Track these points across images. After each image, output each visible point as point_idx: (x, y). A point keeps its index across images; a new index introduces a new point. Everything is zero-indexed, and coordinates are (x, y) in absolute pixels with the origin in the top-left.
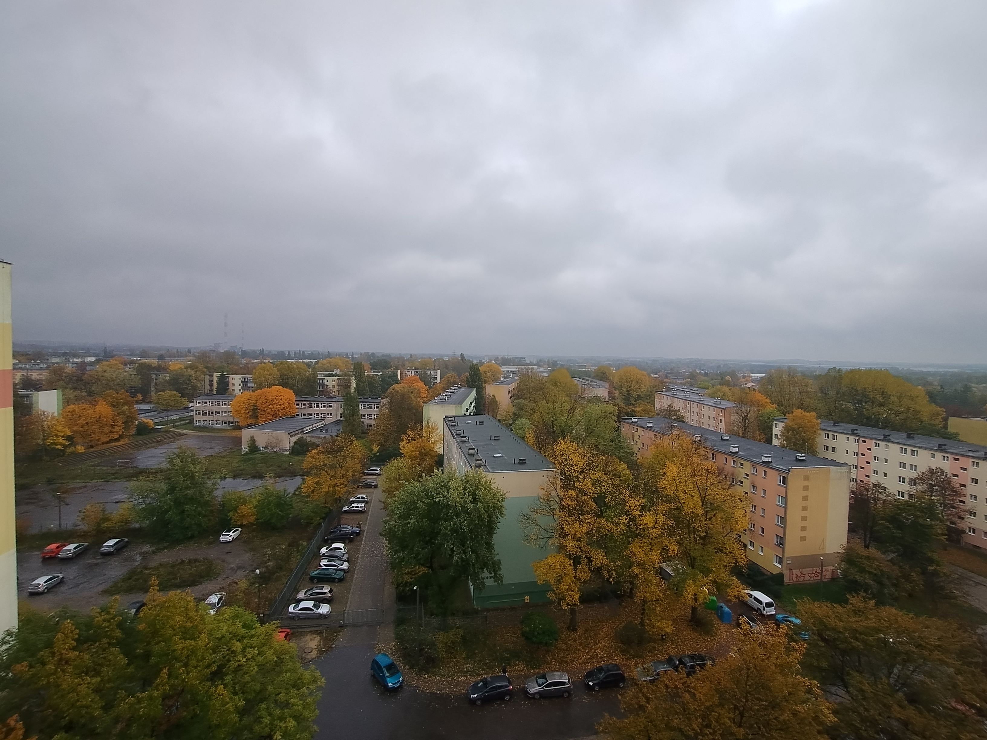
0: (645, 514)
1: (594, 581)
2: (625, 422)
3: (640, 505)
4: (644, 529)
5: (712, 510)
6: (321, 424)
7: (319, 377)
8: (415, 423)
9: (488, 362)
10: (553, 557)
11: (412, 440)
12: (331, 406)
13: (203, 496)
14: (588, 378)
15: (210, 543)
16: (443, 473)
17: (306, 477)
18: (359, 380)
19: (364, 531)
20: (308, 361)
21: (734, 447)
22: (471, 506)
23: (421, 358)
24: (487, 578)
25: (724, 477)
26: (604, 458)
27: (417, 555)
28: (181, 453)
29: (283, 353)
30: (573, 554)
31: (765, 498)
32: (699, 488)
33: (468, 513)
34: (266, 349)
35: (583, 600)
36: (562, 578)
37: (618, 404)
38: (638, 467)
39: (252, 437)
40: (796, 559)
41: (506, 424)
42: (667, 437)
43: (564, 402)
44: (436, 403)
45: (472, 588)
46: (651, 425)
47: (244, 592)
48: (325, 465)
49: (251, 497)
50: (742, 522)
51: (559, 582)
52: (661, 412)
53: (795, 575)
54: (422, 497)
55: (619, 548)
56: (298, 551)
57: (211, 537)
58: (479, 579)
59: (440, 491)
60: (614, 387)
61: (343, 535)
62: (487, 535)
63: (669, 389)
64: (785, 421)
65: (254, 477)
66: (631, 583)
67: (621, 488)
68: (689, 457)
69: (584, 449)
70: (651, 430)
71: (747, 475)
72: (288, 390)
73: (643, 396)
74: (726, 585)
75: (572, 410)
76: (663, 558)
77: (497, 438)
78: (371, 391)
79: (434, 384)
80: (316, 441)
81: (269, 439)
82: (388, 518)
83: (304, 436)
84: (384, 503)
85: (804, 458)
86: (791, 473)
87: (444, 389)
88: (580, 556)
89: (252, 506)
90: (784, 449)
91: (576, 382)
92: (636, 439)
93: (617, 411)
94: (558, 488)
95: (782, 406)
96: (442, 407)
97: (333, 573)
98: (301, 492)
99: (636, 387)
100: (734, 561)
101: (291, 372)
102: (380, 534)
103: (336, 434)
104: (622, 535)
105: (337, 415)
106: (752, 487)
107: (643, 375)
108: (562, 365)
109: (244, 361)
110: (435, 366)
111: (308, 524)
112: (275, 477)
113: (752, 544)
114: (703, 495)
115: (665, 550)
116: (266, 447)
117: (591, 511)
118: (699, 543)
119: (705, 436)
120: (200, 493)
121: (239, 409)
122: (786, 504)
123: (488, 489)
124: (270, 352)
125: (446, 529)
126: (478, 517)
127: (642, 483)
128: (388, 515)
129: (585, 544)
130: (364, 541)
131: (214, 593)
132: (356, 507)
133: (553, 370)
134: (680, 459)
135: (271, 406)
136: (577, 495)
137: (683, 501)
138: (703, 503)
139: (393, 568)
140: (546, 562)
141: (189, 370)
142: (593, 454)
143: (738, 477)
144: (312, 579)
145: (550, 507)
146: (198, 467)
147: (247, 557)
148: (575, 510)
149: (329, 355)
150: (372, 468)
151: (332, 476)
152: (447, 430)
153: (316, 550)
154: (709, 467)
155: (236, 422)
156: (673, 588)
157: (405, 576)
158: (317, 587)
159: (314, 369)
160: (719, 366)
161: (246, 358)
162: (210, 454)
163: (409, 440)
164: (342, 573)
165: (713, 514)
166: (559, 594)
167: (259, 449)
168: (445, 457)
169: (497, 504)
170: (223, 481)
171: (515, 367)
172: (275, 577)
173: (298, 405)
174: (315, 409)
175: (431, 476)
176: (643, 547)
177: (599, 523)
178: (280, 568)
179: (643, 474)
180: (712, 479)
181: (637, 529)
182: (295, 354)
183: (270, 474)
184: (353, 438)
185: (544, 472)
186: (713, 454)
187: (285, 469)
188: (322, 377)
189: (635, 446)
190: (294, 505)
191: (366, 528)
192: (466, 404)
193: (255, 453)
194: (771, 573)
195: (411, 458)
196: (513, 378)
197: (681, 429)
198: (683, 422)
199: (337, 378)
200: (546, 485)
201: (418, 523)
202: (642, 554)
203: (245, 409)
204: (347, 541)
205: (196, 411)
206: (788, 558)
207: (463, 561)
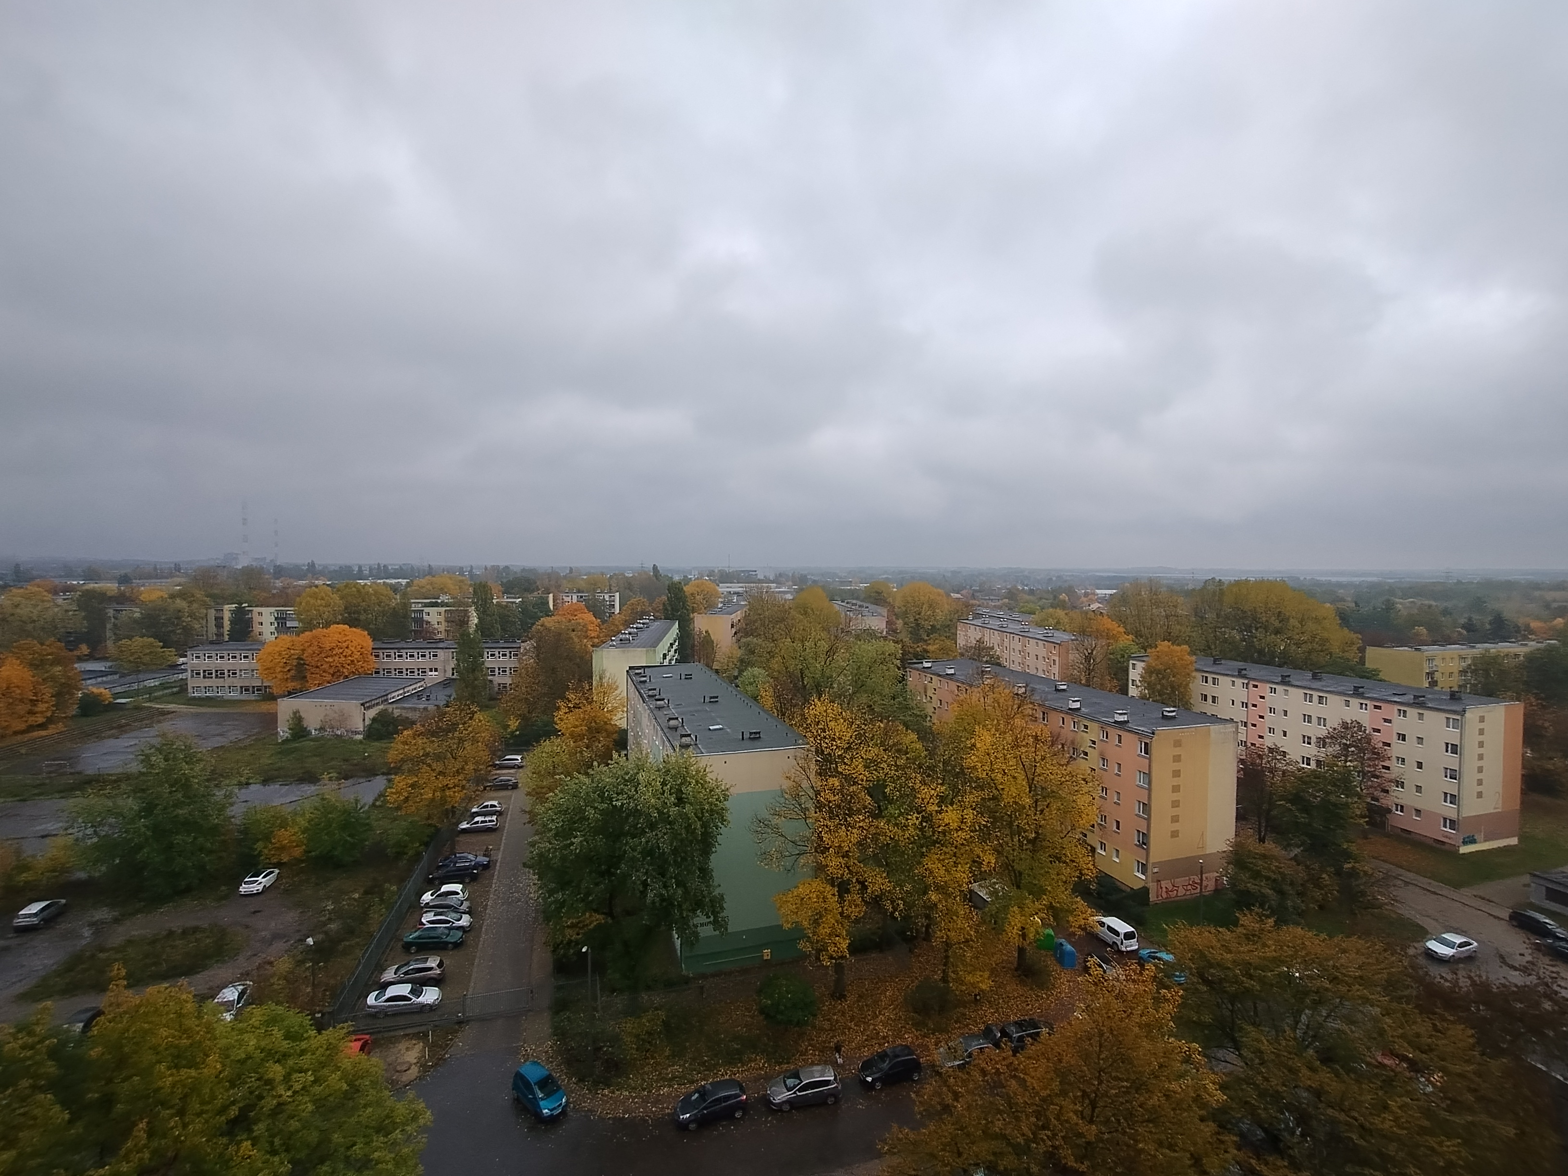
0: (945, 809)
1: (870, 918)
2: (912, 668)
3: (937, 795)
4: (944, 833)
5: (1044, 797)
6: (419, 687)
7: (414, 607)
8: (580, 680)
9: (698, 578)
10: (807, 885)
11: (574, 707)
12: (436, 656)
13: (206, 817)
14: (854, 602)
15: (222, 898)
16: (627, 759)
17: (393, 777)
18: (483, 613)
20: (393, 581)
21: (1074, 701)
22: (674, 811)
23: (588, 574)
24: (702, 925)
25: (1060, 747)
26: (882, 725)
27: (588, 894)
28: (166, 745)
29: (349, 568)
30: (837, 878)
31: (1119, 775)
32: (1024, 766)
33: (670, 823)
34: (320, 561)
35: (854, 949)
36: (821, 917)
37: (901, 641)
38: (934, 737)
39: (296, 712)
40: (1164, 865)
41: (728, 677)
42: (976, 690)
43: (819, 640)
44: (614, 646)
45: (678, 943)
46: (952, 671)
47: (285, 978)
48: (427, 755)
49: (296, 814)
50: (1088, 815)
51: (816, 923)
52: (967, 651)
53: (1164, 890)
54: (594, 800)
55: (908, 864)
56: (382, 900)
57: (223, 888)
58: (689, 927)
59: (623, 789)
60: (896, 615)
61: (460, 869)
62: (701, 855)
63: (977, 616)
64: (1146, 659)
65: (301, 780)
66: (928, 917)
67: (908, 771)
68: (1009, 718)
69: (852, 712)
70: (951, 679)
71: (1094, 742)
72: (359, 630)
73: (938, 627)
74: (1067, 911)
75: (831, 652)
76: (975, 875)
77: (714, 700)
78: (504, 630)
79: (610, 616)
80: (410, 715)
81: (326, 715)
82: (537, 838)
83: (390, 708)
84: (530, 812)
85: (1174, 714)
86: (1155, 737)
87: (627, 624)
88: (848, 880)
89: (296, 829)
90: (1146, 702)
91: (837, 607)
92: (930, 693)
93: (900, 652)
94: (812, 776)
95: (1141, 637)
96: (624, 652)
97: (443, 934)
98: (385, 802)
99: (929, 613)
100: (1077, 873)
101: (364, 600)
102: (524, 864)
103: (445, 702)
104: (911, 843)
105: (445, 671)
106: (1101, 760)
107: (939, 595)
108: (814, 581)
109: (279, 584)
110: (610, 586)
111: (399, 855)
112: (338, 779)
113: (1103, 845)
114: (1030, 776)
115: (977, 862)
116: (322, 729)
117: (864, 808)
118: (1026, 850)
119: (1031, 685)
120: (202, 812)
121: (272, 665)
122: (1150, 783)
123: (701, 782)
124: (325, 567)
125: (634, 850)
126: (686, 828)
127: (940, 761)
128: (537, 833)
129: (856, 861)
130: (496, 877)
131: (230, 983)
132: (482, 822)
133: (801, 590)
134: (995, 723)
135: (330, 659)
136: (842, 786)
137: (1001, 787)
138: (1030, 787)
139: (547, 919)
140: (795, 894)
141: (178, 601)
142: (866, 720)
143: (1080, 747)
144: (407, 946)
145: (800, 805)
146: (198, 767)
147: (291, 916)
148: (840, 808)
149: (431, 571)
150: (507, 757)
151: (440, 773)
152: (632, 689)
153: (413, 898)
154: (1039, 734)
155: (266, 687)
156: (991, 921)
157: (568, 932)
158: (417, 960)
159: (404, 595)
160: (1051, 579)
161: (282, 579)
162: (220, 745)
163: (569, 708)
164: (460, 934)
165: (1046, 803)
166: (818, 941)
167: (310, 733)
168: (631, 734)
169: (716, 805)
170: (243, 791)
171: (741, 585)
172: (341, 947)
173: (377, 656)
174: (407, 662)
175: (608, 765)
176: (943, 860)
177: (877, 827)
178: (351, 932)
179: (941, 747)
180: (1043, 750)
181: (934, 833)
182: (371, 570)
183: (329, 773)
184: (474, 708)
185: (790, 751)
186: (1044, 713)
187: (356, 765)
188: (419, 607)
189: (929, 704)
190: (375, 824)
191: (500, 857)
192: (663, 647)
193: (301, 739)
194: (1132, 889)
195: (574, 736)
196: (737, 604)
197: (996, 676)
198: (999, 665)
199: (444, 609)
200: (793, 771)
201: (587, 842)
202: (942, 872)
203: (281, 664)
204: (467, 880)
205: (192, 671)
206: (1155, 865)
207: (663, 900)
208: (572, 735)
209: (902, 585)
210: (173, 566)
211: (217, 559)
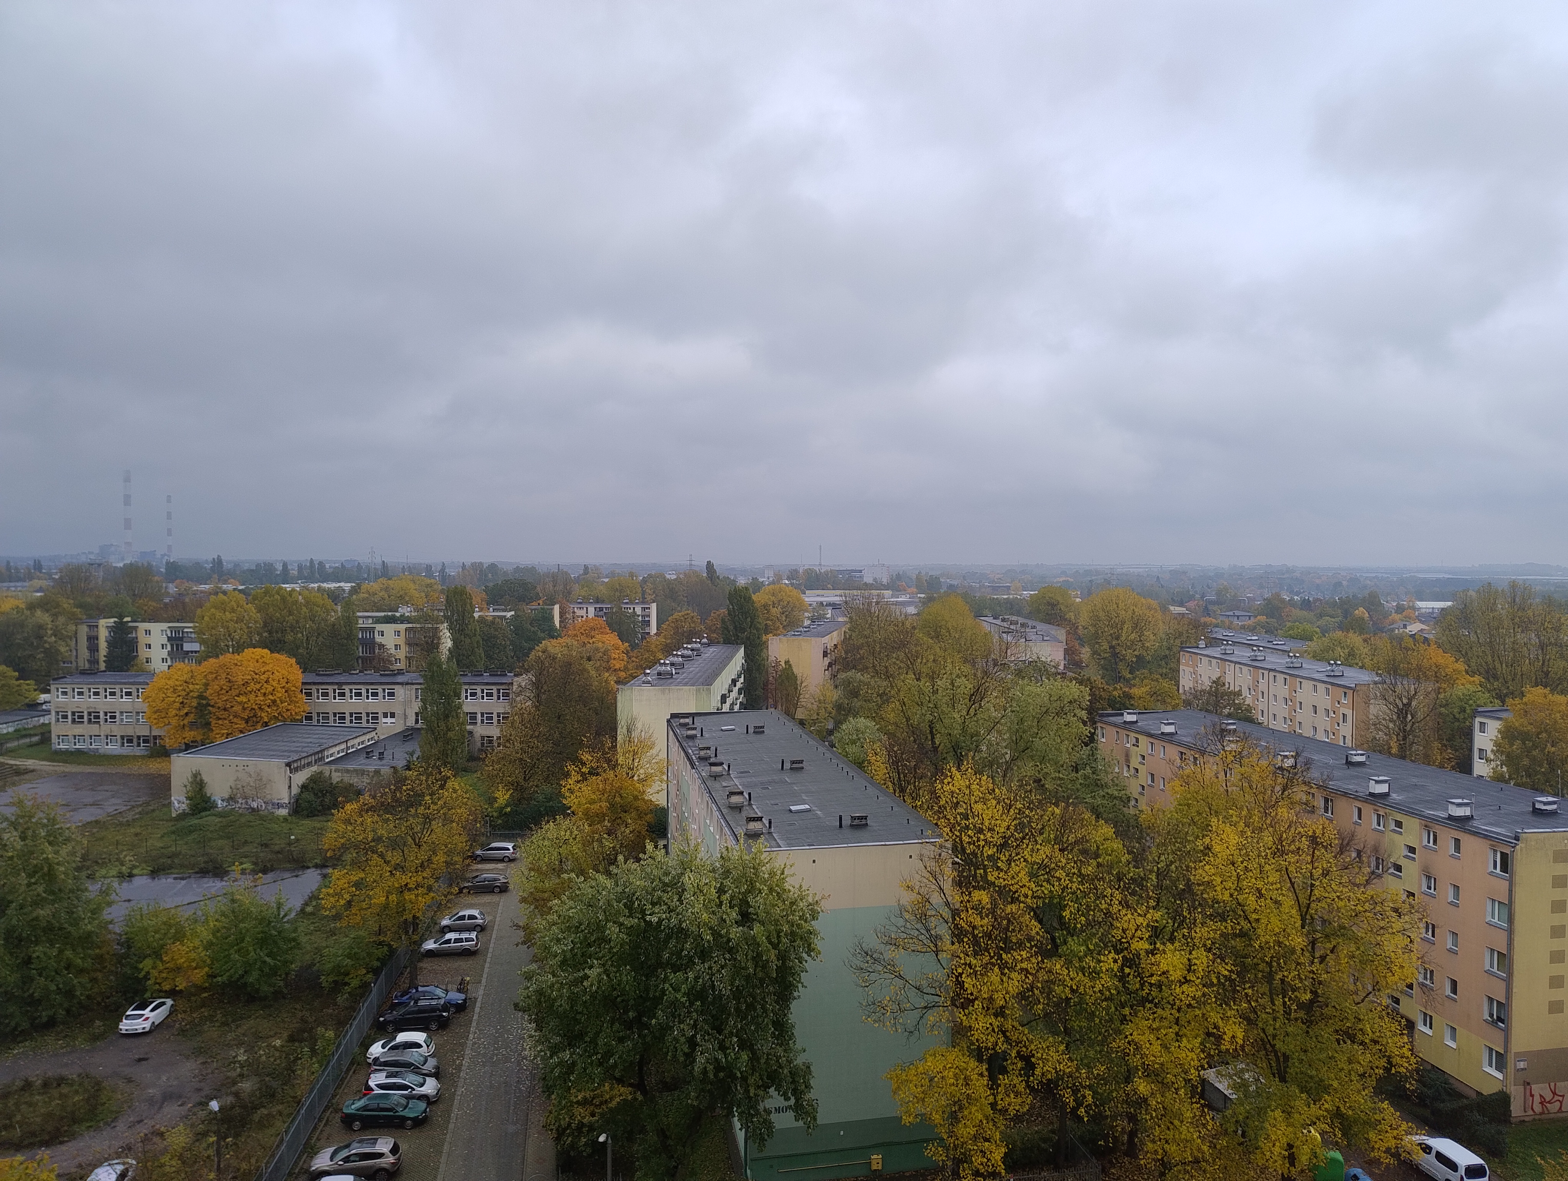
0: (1162, 947)
1: (1039, 1115)
2: (1106, 723)
3: (1148, 925)
4: (1159, 986)
5: (1327, 936)
6: (366, 740)
7: (361, 623)
8: (598, 734)
9: (773, 583)
10: (939, 1057)
11: (590, 773)
12: (391, 694)
13: (76, 922)
14: (1014, 618)
15: (95, 1038)
16: (667, 853)
17: (330, 870)
18: (459, 631)
19: (476, 999)
20: (332, 585)
21: (1377, 782)
22: (736, 932)
23: (612, 575)
24: (778, 1110)
25: (1354, 855)
26: (1057, 811)
27: (608, 1054)
28: (23, 817)
29: (269, 567)
30: (987, 1049)
31: (1456, 905)
32: (1292, 884)
33: (730, 950)
34: (229, 557)
35: (1012, 1162)
36: (961, 1108)
37: (1089, 679)
38: (1141, 832)
39: (196, 775)
40: (1536, 1057)
41: (819, 732)
42: (1211, 760)
43: (958, 676)
44: (648, 682)
45: (741, 1136)
46: (1170, 729)
47: (181, 1157)
48: (378, 840)
49: (196, 921)
50: (1402, 967)
51: (954, 1118)
52: (1195, 697)
53: (1537, 1099)
54: (618, 912)
55: (1100, 1033)
56: (313, 1052)
57: (98, 1023)
58: (758, 1113)
59: (660, 898)
60: (1080, 638)
61: (422, 1010)
62: (777, 1002)
63: (1213, 642)
64: (1504, 715)
65: (203, 872)
66: (1132, 1118)
67: (1100, 885)
68: (1268, 808)
69: (1010, 790)
70: (1170, 742)
71: (1412, 850)
72: (283, 657)
73: (1149, 658)
74: (1365, 1123)
75: (977, 696)
76: (1209, 1056)
77: (797, 766)
78: (489, 657)
79: (643, 638)
80: (354, 780)
81: (237, 779)
82: (534, 967)
83: (326, 770)
84: (525, 928)
85: (1555, 807)
86: (1521, 845)
87: (668, 650)
88: (1004, 1052)
89: (197, 942)
90: (1503, 785)
91: (986, 627)
92: (1135, 762)
93: (1088, 698)
94: (947, 886)
95: (1496, 678)
96: (663, 692)
97: (398, 1104)
98: (318, 908)
99: (1133, 636)
100: (1383, 1062)
101: (291, 613)
102: (516, 1006)
103: (405, 763)
104: (1106, 999)
105: (405, 717)
106: (1424, 879)
107: (1150, 608)
108: (951, 586)
109: (172, 589)
110: (644, 593)
111: (337, 986)
112: (254, 872)
113: (1428, 1020)
114: (1304, 901)
115: (1214, 1036)
116: (231, 799)
117: (1029, 941)
118: (1296, 1019)
119: (1305, 754)
120: (70, 913)
121: (164, 705)
122: (1511, 920)
123: (777, 891)
124: (237, 565)
125: (676, 990)
126: (753, 958)
127: (1151, 871)
128: (535, 959)
129: (1016, 1024)
130: (474, 1024)
131: (107, 1160)
132: (457, 941)
133: (930, 599)
134: (1244, 813)
135: (243, 699)
136: (994, 905)
137: (1254, 916)
138: (1303, 919)
139: (548, 1090)
140: (921, 1069)
141: (39, 613)
142: (1031, 802)
143: (1389, 856)
144: (348, 1120)
145: (928, 931)
146: (64, 850)
147: (188, 1068)
148: (990, 938)
149: (385, 571)
150: (494, 845)
151: (397, 867)
152: (675, 747)
153: (357, 1050)
154: (1318, 833)
155: (155, 738)
156: (1236, 1132)
157: (579, 1111)
158: (360, 1142)
159: (348, 606)
160: (1339, 584)
161: (178, 581)
162: (94, 819)
163: (583, 774)
164: (422, 1105)
165: (1329, 946)
166: (956, 1147)
167: (214, 806)
168: (672, 816)
169: (798, 925)
170: (125, 885)
171: (838, 592)
172: (256, 1117)
173: (309, 694)
174: (350, 704)
175: (638, 860)
176: (1158, 1029)
177: (1050, 971)
178: (271, 1095)
179: (1154, 849)
180: (1326, 859)
181: (1142, 985)
182: (300, 567)
183: (241, 864)
184: (446, 772)
185: (913, 847)
186: (1326, 800)
187: (278, 852)
188: (369, 623)
189: (1133, 781)
190: (303, 939)
191: (481, 992)
192: (722, 684)
193: (203, 814)
194: (1479, 1093)
195: (588, 816)
196: (833, 621)
197: (1246, 738)
198: (1251, 720)
199: (404, 626)
200: (918, 877)
201: (608, 976)
202: (1156, 1047)
203: (177, 705)
204: (434, 1027)
205: (57, 713)
206: (1520, 1056)
207: (718, 1068)
208: (587, 815)
209: (1090, 593)
210: (31, 563)
211: (90, 553)
